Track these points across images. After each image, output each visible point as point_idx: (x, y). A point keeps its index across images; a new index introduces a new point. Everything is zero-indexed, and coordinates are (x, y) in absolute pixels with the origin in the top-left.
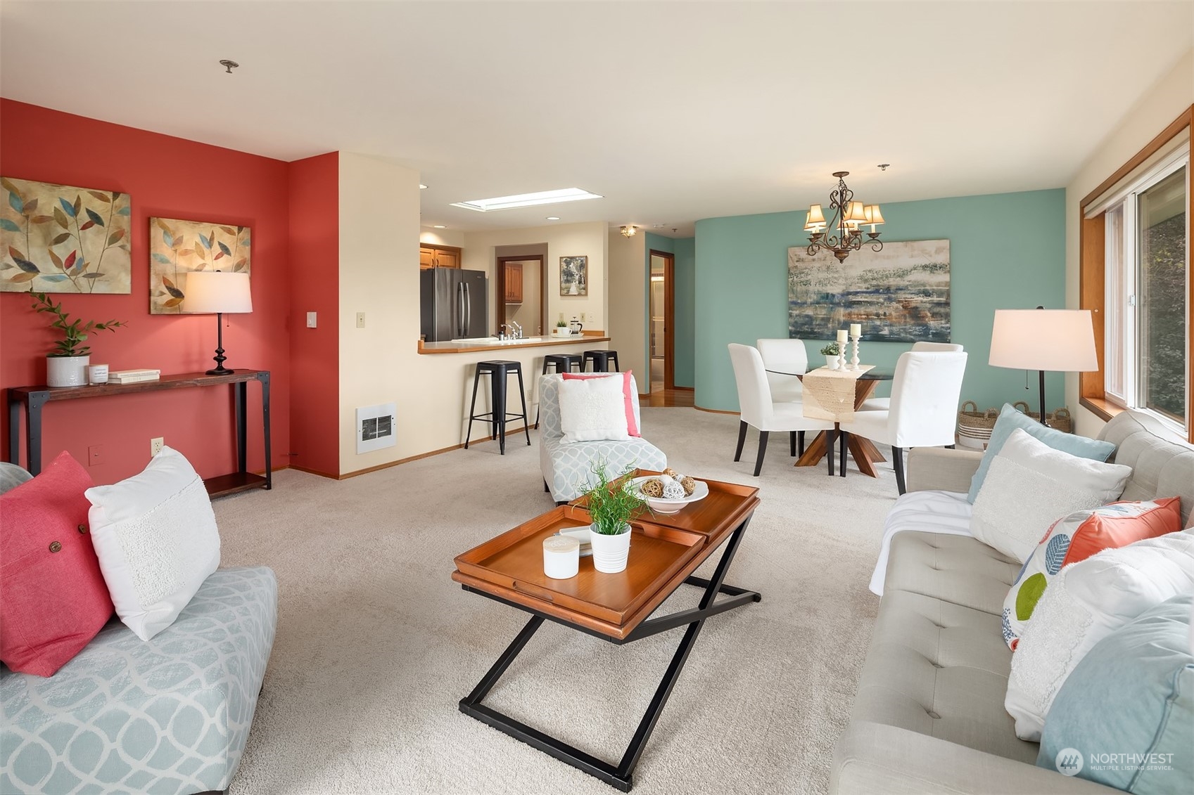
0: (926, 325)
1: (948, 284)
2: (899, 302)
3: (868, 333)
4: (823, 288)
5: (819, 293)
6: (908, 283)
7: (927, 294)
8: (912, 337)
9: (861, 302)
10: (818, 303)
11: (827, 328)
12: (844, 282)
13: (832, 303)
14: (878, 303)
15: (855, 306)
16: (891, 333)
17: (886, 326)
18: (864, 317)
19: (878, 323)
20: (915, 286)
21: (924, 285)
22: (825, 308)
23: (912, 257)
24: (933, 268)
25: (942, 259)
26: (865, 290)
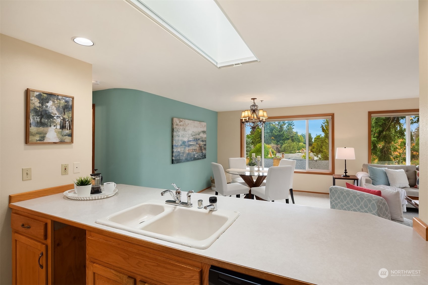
0: (202, 152)
1: (206, 138)
2: (198, 144)
3: (193, 157)
4: (183, 138)
5: (182, 141)
6: (200, 137)
7: (203, 141)
8: (200, 157)
9: (191, 144)
10: (181, 145)
11: (184, 157)
12: (188, 136)
13: (185, 145)
14: (195, 145)
15: (190, 146)
16: (197, 157)
17: (196, 154)
18: (192, 150)
19: (195, 153)
20: (201, 139)
21: (202, 138)
22: (183, 147)
23: (201, 128)
24: (204, 132)
25: (205, 129)
26: (192, 140)
